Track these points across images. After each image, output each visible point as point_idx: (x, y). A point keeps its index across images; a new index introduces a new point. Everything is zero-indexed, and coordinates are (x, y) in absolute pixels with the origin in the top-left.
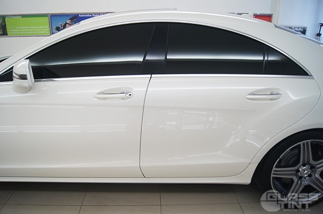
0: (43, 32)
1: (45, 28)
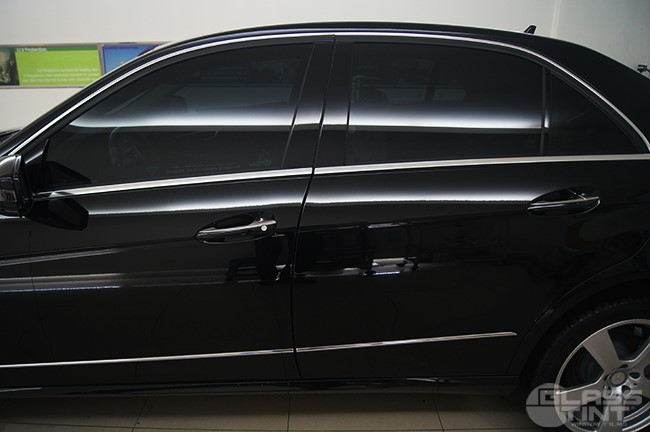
0: (89, 80)
1: (92, 72)
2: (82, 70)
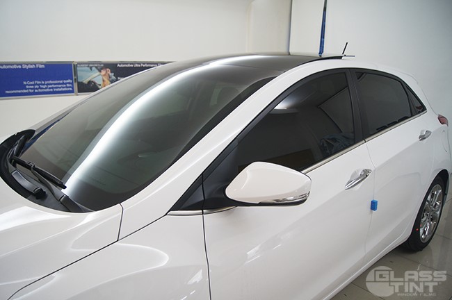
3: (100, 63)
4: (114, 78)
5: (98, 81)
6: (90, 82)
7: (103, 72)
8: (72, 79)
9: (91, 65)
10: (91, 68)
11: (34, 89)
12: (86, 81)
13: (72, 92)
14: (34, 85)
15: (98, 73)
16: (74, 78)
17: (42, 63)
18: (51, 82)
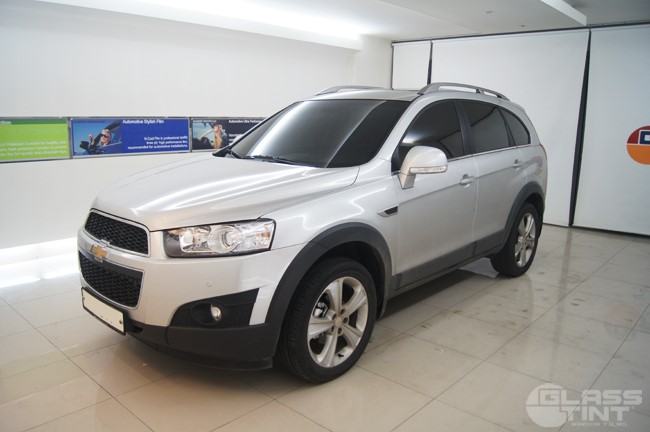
0: (56, 152)
1: (60, 145)
2: (48, 143)
3: (213, 119)
4: (225, 134)
5: (211, 138)
6: (204, 138)
7: (216, 128)
8: (187, 135)
9: (204, 120)
10: (205, 124)
11: (153, 145)
12: (200, 138)
13: (187, 149)
14: (153, 141)
15: (211, 130)
16: (190, 133)
17: (161, 118)
18: (169, 138)
